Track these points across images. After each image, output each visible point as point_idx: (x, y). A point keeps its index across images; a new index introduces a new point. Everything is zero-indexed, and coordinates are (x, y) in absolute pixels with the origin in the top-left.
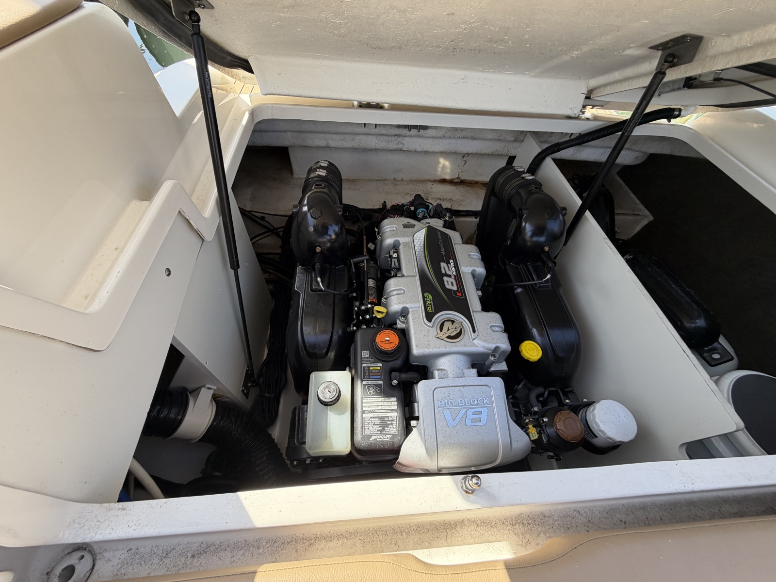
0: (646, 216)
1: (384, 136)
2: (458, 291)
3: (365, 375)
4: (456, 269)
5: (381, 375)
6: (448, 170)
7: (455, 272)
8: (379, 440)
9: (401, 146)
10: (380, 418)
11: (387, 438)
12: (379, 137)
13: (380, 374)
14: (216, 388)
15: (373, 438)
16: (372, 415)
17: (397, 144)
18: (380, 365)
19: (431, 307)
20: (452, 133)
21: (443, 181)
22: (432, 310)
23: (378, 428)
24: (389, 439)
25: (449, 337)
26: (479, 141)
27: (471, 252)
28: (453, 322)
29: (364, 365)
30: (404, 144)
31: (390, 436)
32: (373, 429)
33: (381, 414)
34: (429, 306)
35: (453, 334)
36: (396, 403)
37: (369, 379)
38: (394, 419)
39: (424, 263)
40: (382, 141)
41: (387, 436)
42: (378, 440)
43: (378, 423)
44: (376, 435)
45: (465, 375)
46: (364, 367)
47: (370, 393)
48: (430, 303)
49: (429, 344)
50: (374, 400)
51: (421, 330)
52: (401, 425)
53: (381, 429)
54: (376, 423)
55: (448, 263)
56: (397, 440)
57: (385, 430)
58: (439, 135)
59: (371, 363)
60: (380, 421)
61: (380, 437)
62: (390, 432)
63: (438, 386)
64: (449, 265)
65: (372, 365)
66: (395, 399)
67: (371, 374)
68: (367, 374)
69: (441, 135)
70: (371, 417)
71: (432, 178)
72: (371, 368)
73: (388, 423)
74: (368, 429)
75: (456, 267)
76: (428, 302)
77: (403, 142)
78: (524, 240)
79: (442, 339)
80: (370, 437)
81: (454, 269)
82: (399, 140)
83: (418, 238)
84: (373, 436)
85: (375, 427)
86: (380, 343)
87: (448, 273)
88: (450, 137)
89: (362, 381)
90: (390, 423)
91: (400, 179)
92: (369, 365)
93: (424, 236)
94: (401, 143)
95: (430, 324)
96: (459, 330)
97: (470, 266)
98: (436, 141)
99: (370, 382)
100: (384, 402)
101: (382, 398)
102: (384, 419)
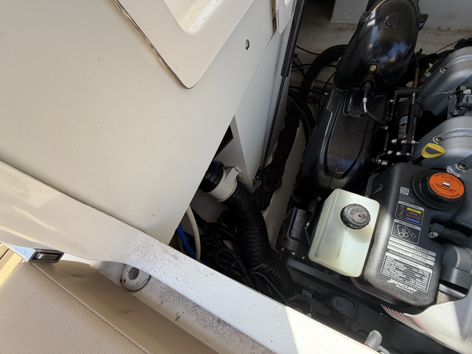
3: (398, 213)
5: (421, 221)
10: (406, 265)
13: (419, 219)
14: (241, 171)
16: (398, 258)
18: (423, 209)
23: (400, 274)
24: (412, 293)
29: (399, 202)
31: (415, 291)
32: (395, 273)
33: (410, 262)
36: (434, 259)
37: (404, 219)
38: (426, 275)
41: (410, 288)
43: (403, 270)
44: (396, 280)
46: (400, 205)
47: (401, 235)
50: (404, 243)
53: (405, 277)
54: (399, 268)
56: (422, 299)
57: (409, 280)
59: (410, 203)
60: (405, 269)
61: (401, 285)
62: (416, 286)
65: (411, 205)
66: (434, 254)
67: (407, 215)
68: (401, 213)
70: (396, 260)
72: (408, 209)
73: (415, 275)
74: (389, 269)
80: (390, 279)
84: (391, 280)
85: (397, 271)
86: (435, 186)
89: (393, 217)
90: (419, 276)
92: (407, 204)
99: (404, 223)
100: (417, 252)
101: (416, 246)
102: (412, 269)
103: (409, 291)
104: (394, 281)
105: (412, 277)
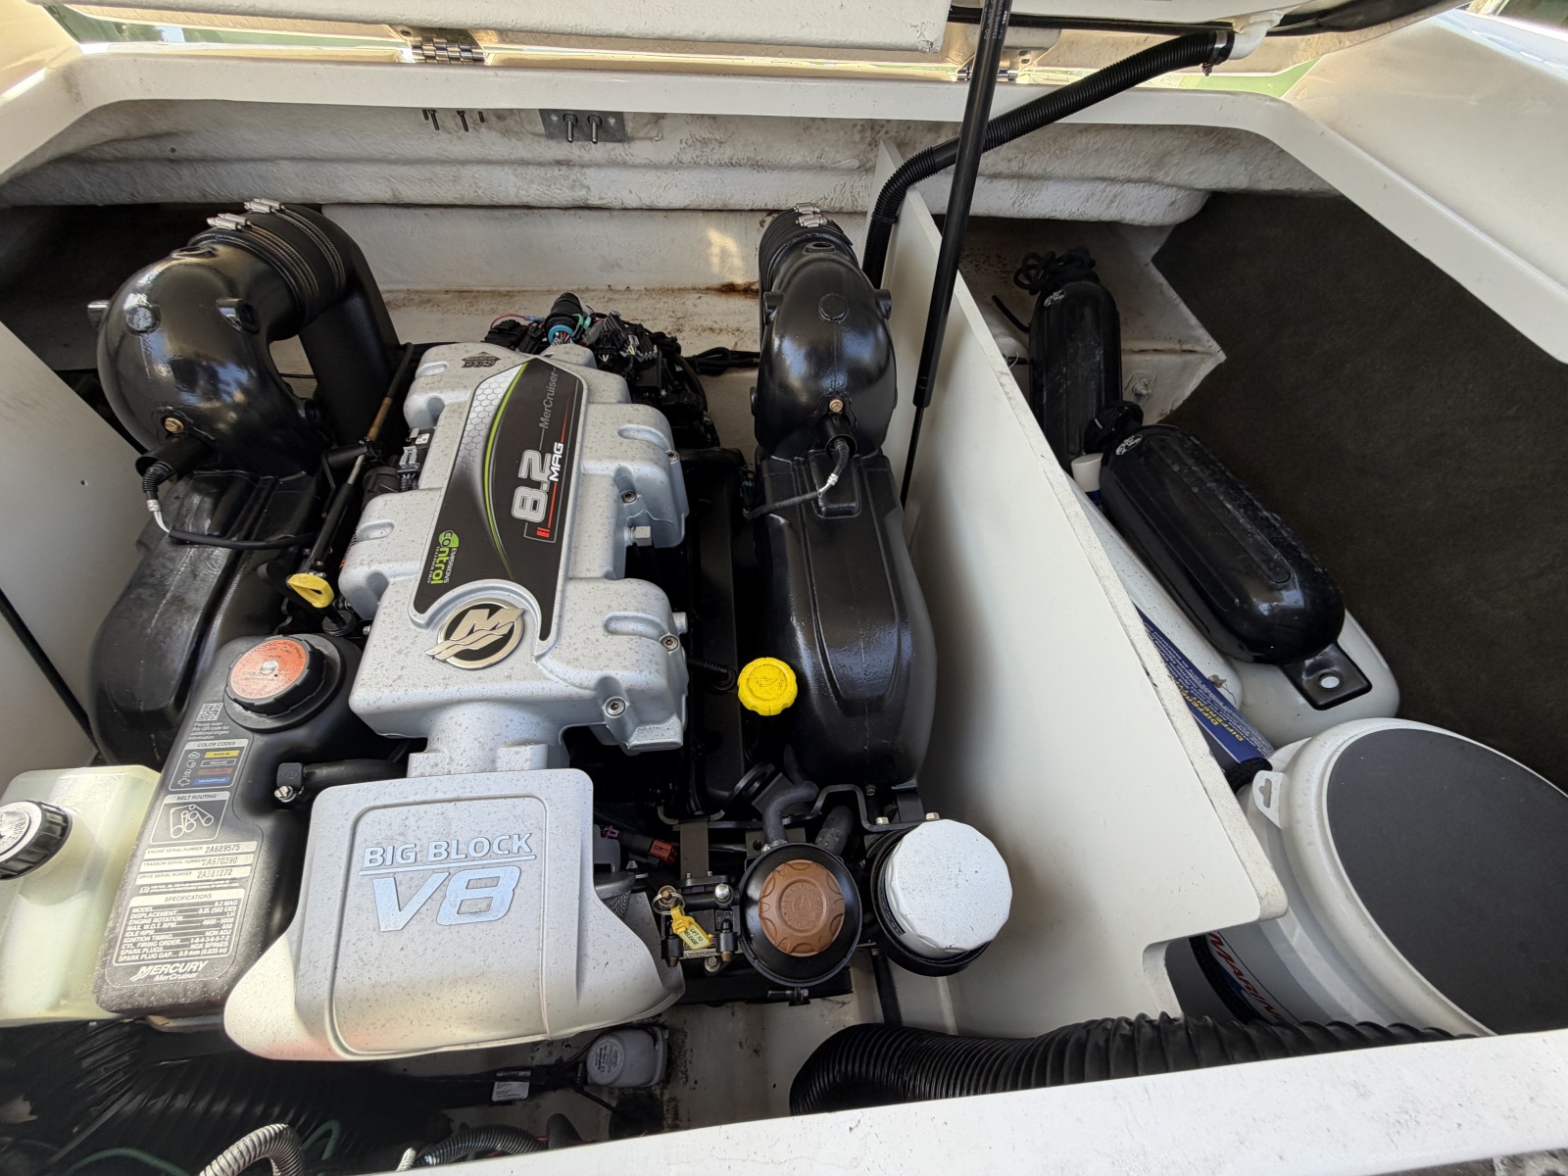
0: (1210, 354)
1: (531, 167)
2: (543, 524)
3: (180, 777)
4: (562, 468)
5: (233, 774)
6: (737, 262)
7: (556, 474)
8: (162, 978)
9: (583, 192)
10: (182, 909)
11: (191, 972)
12: (520, 170)
13: (230, 771)
15: (144, 972)
16: (160, 900)
17: (572, 188)
18: (243, 743)
19: (444, 571)
20: (698, 152)
21: (729, 289)
22: (443, 579)
23: (168, 939)
24: (194, 975)
25: (466, 655)
26: (775, 174)
27: (630, 422)
28: (493, 609)
29: (191, 746)
30: (588, 188)
31: (202, 965)
32: (150, 944)
33: (192, 894)
34: (440, 568)
35: (476, 647)
36: (250, 859)
37: (192, 787)
38: (230, 909)
39: (478, 454)
40: (532, 182)
41: (191, 966)
42: (157, 978)
43: (173, 925)
44: (158, 961)
45: (499, 764)
46: (190, 752)
47: (179, 831)
48: (445, 559)
49: (400, 677)
50: (183, 851)
51: (396, 638)
52: (247, 927)
53: (178, 942)
54: (165, 926)
55: (546, 450)
56: (217, 979)
57: (189, 945)
58: (667, 160)
59: (217, 737)
60: (180, 919)
61: (169, 968)
62: (204, 952)
63: (373, 804)
64: (548, 456)
65: (219, 744)
66: (252, 846)
67: (201, 773)
68: (187, 773)
69: (673, 158)
70: (156, 908)
71: (702, 282)
72: (209, 755)
73: (205, 923)
74: (135, 944)
75: (567, 462)
76: (443, 557)
77: (586, 183)
78: (785, 387)
79: (445, 661)
80: (136, 969)
81: (556, 467)
82: (573, 177)
83: (487, 392)
84: (143, 969)
85: (158, 938)
86: (241, 678)
87: (536, 476)
88: (695, 165)
90: (213, 922)
91: (623, 288)
92: (208, 744)
93: (507, 385)
94: (583, 186)
95: (422, 618)
96: (505, 630)
97: (611, 458)
98: (667, 177)
99: (190, 798)
100: (212, 858)
101: (211, 846)
102: (197, 910)
103: (188, 976)
104: (150, 968)
105: (197, 933)
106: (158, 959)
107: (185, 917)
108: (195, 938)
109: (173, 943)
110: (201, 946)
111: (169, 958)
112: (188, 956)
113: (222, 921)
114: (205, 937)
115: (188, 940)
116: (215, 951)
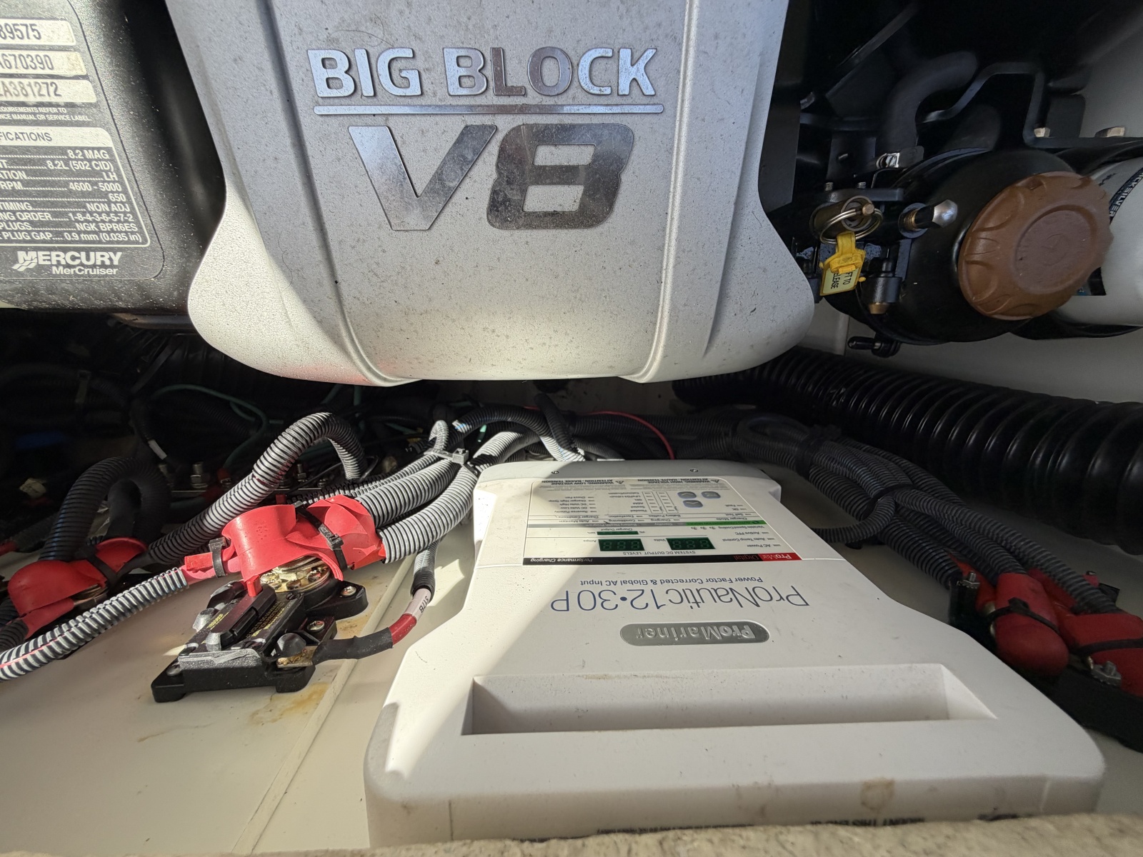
8: (65, 271)
10: (11, 156)
11: (103, 265)
23: (27, 210)
24: (109, 271)
31: (115, 257)
32: (6, 216)
33: (12, 129)
38: (102, 165)
41: (97, 258)
42: (56, 271)
43: (19, 186)
44: (38, 245)
52: (153, 202)
53: (48, 217)
56: (153, 280)
57: (71, 223)
60: (22, 175)
61: (66, 258)
62: (105, 236)
73: (73, 187)
84: (21, 254)
90: (87, 187)
102: (42, 162)
103: (104, 272)
104: (33, 254)
105: (70, 204)
106: (33, 241)
107: (28, 172)
108: (74, 214)
109: (39, 216)
110: (93, 227)
111: (51, 242)
112: (80, 242)
113: (104, 187)
114: (91, 213)
115: (64, 214)
116: (122, 237)
